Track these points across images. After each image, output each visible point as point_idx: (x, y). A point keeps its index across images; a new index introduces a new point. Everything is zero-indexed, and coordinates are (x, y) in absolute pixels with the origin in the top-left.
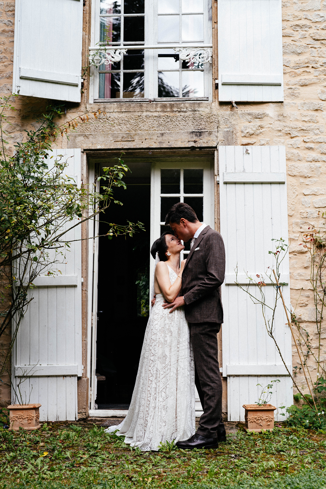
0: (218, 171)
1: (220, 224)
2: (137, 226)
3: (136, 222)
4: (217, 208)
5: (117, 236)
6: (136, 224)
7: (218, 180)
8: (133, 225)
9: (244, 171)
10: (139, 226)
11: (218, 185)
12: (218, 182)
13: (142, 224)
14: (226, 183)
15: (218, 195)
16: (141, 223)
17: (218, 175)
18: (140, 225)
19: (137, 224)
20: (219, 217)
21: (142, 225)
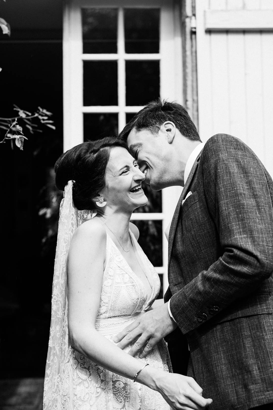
0: (194, 8)
1: (197, 110)
2: (37, 117)
3: (34, 110)
4: (192, 81)
5: (5, 142)
6: (33, 114)
7: (193, 25)
8: (27, 115)
9: (244, 6)
10: (40, 117)
11: (193, 36)
12: (194, 30)
13: (48, 113)
14: (209, 31)
15: (194, 54)
16: (45, 111)
17: (194, 15)
18: (42, 116)
19: (36, 115)
20: (195, 98)
21: (46, 115)
